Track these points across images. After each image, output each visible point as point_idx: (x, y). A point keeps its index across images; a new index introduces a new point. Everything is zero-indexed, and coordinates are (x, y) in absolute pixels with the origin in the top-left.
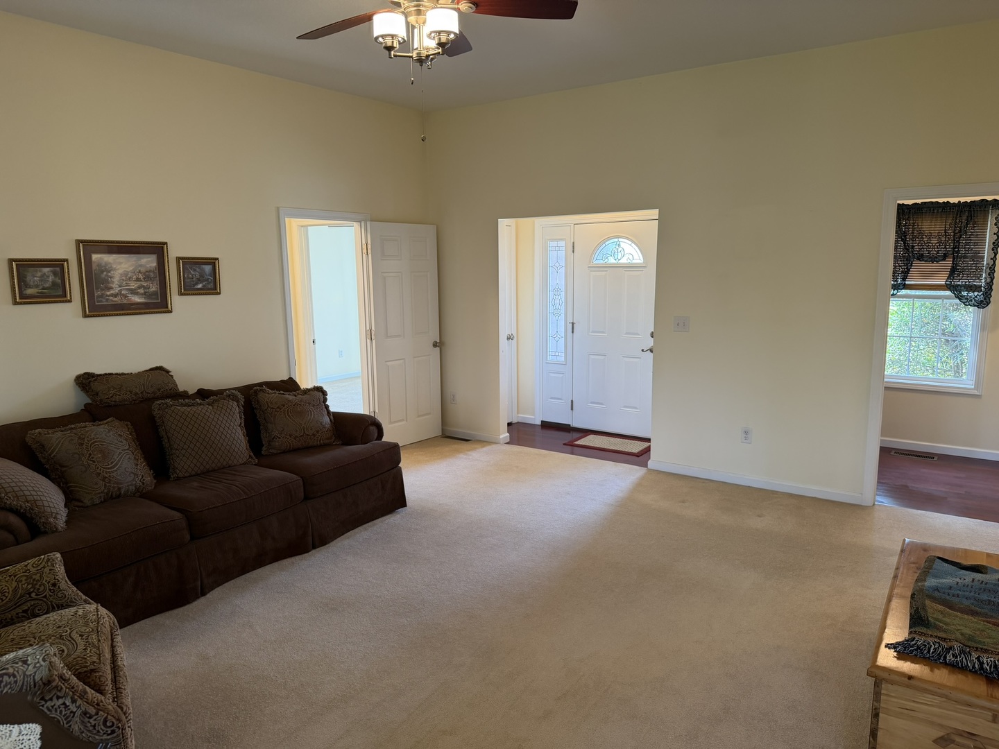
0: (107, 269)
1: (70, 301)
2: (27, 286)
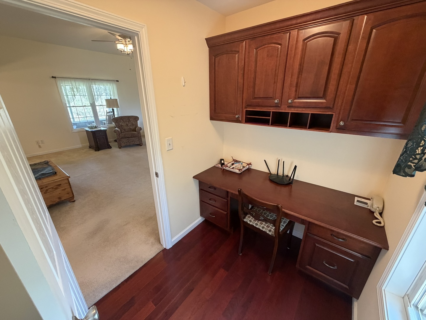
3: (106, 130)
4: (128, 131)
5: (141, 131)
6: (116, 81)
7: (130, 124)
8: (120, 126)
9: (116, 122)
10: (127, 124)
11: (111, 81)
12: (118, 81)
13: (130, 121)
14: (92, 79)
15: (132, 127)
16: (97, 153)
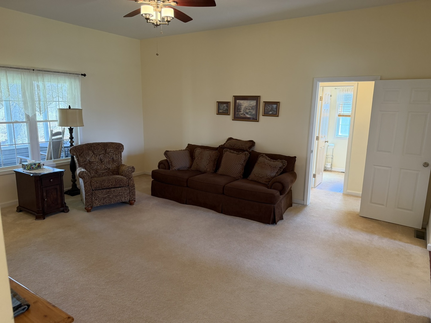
0: (240, 105)
1: (229, 115)
2: (220, 109)
3: (62, 172)
4: (103, 173)
5: (133, 174)
6: (82, 75)
7: (108, 160)
8: (86, 164)
9: (80, 155)
10: (101, 160)
11: (73, 74)
12: (85, 75)
13: (108, 154)
14: (39, 70)
15: (112, 166)
16: (40, 222)
